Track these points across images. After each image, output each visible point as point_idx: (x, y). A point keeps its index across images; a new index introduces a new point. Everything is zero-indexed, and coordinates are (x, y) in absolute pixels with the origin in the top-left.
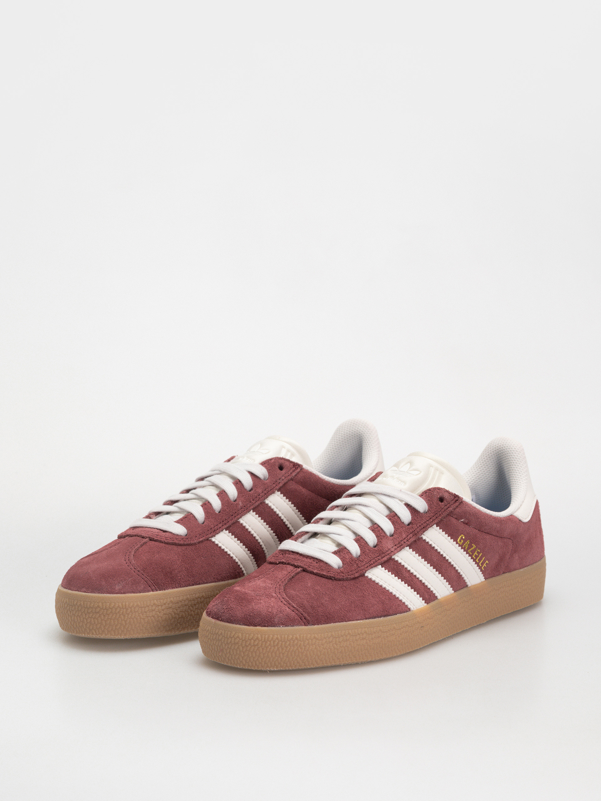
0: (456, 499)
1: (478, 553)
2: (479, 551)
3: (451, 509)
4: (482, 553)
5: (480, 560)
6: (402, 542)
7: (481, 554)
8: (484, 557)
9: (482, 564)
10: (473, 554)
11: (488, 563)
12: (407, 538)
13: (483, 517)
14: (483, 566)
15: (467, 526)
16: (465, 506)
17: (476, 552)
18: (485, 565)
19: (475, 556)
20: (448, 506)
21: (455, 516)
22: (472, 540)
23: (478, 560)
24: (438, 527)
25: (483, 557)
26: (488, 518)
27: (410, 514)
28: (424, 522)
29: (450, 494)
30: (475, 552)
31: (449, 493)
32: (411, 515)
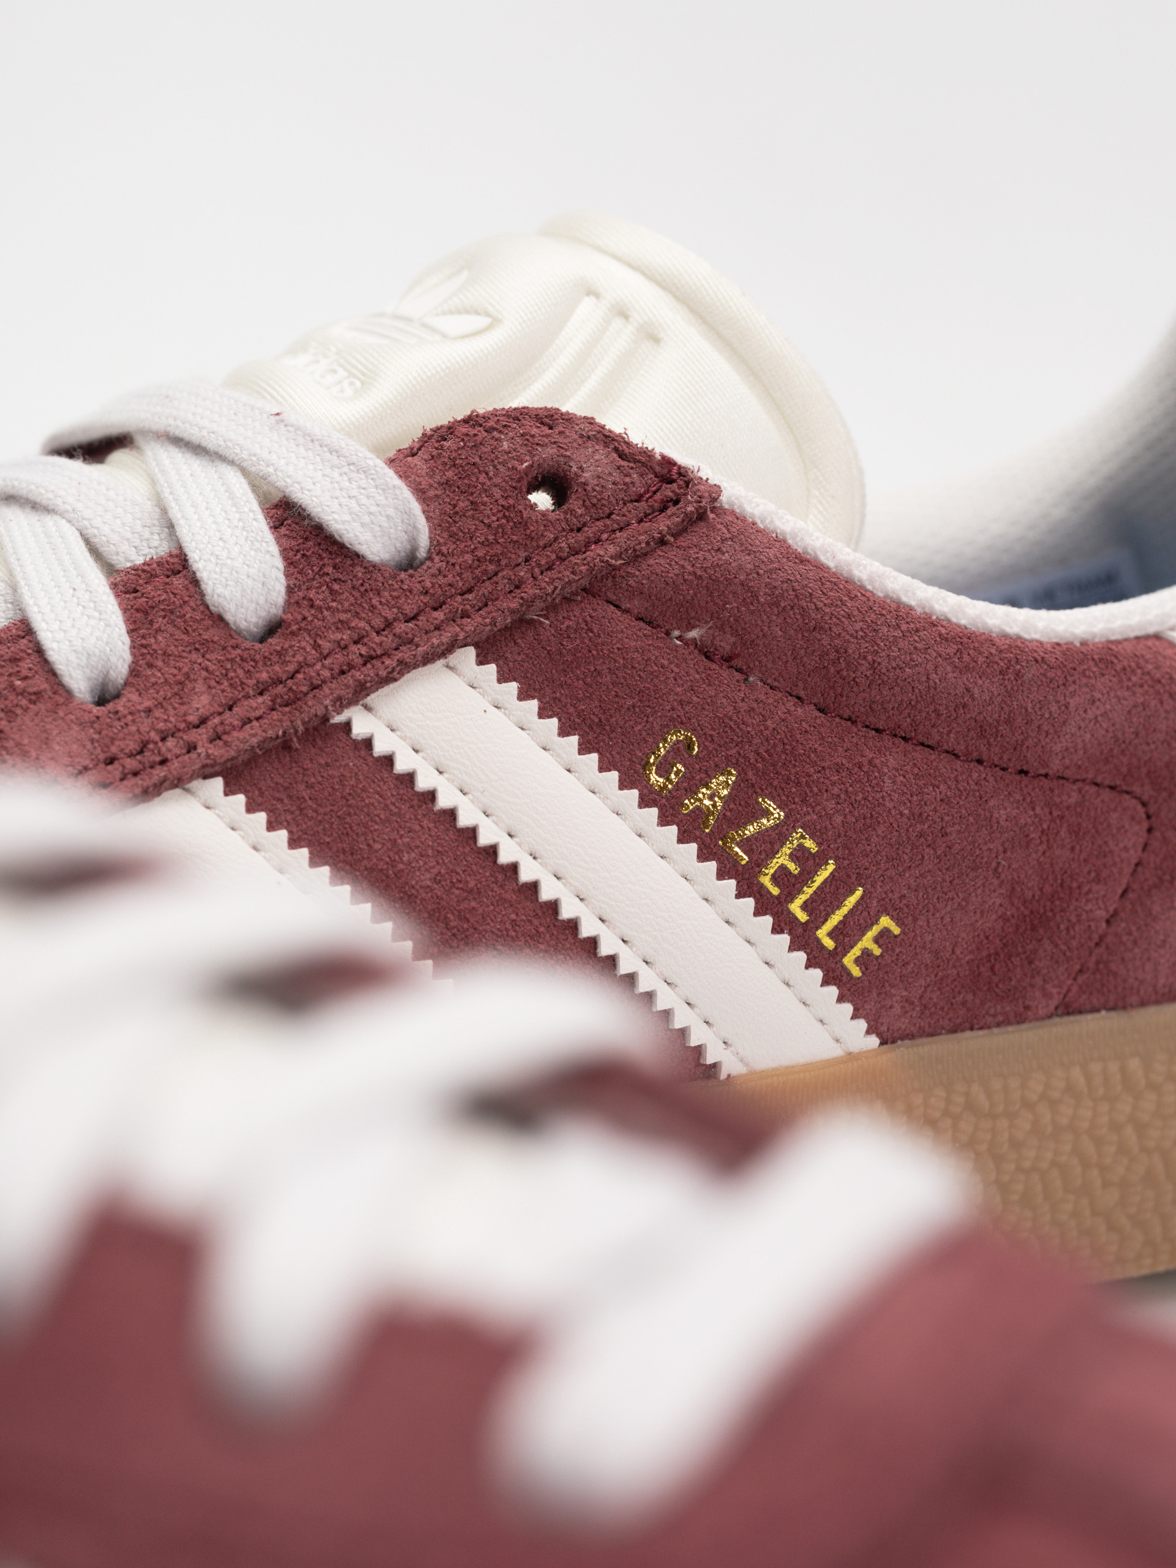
0: (668, 491)
1: (800, 854)
2: (809, 844)
3: (606, 552)
4: (837, 859)
5: (819, 908)
6: (171, 743)
7: (831, 867)
8: (859, 892)
9: (845, 935)
10: (758, 865)
11: (896, 930)
12: (216, 720)
13: (858, 626)
14: (856, 952)
15: (725, 673)
16: (723, 541)
17: (786, 850)
18: (867, 941)
19: (775, 879)
20: (589, 532)
21: (636, 605)
22: (754, 767)
23: (804, 907)
24: (492, 668)
25: (852, 892)
26: (898, 633)
27: (279, 563)
28: (378, 622)
29: (622, 455)
30: (773, 853)
31: (616, 450)
32: (287, 575)
